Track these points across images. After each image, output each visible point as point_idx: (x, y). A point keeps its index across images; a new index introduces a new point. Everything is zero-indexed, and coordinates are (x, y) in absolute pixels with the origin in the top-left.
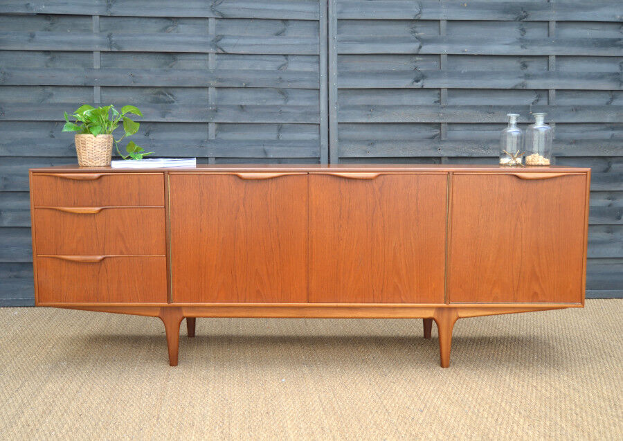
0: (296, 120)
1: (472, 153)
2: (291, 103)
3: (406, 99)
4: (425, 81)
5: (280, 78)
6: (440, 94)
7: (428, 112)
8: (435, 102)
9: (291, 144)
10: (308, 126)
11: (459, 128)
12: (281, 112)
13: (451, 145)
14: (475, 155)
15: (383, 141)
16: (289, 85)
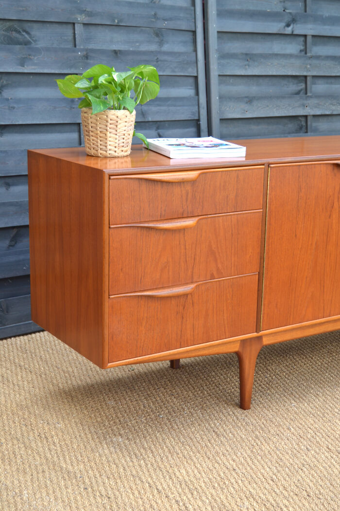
0: (173, 71)
1: (333, 111)
2: (166, 48)
3: (277, 47)
4: (295, 25)
5: (155, 14)
6: (305, 42)
7: (298, 62)
8: (301, 51)
9: (169, 103)
10: (186, 78)
11: (320, 81)
12: (157, 60)
13: (315, 101)
14: (335, 113)
15: (260, 98)
16: (165, 24)
